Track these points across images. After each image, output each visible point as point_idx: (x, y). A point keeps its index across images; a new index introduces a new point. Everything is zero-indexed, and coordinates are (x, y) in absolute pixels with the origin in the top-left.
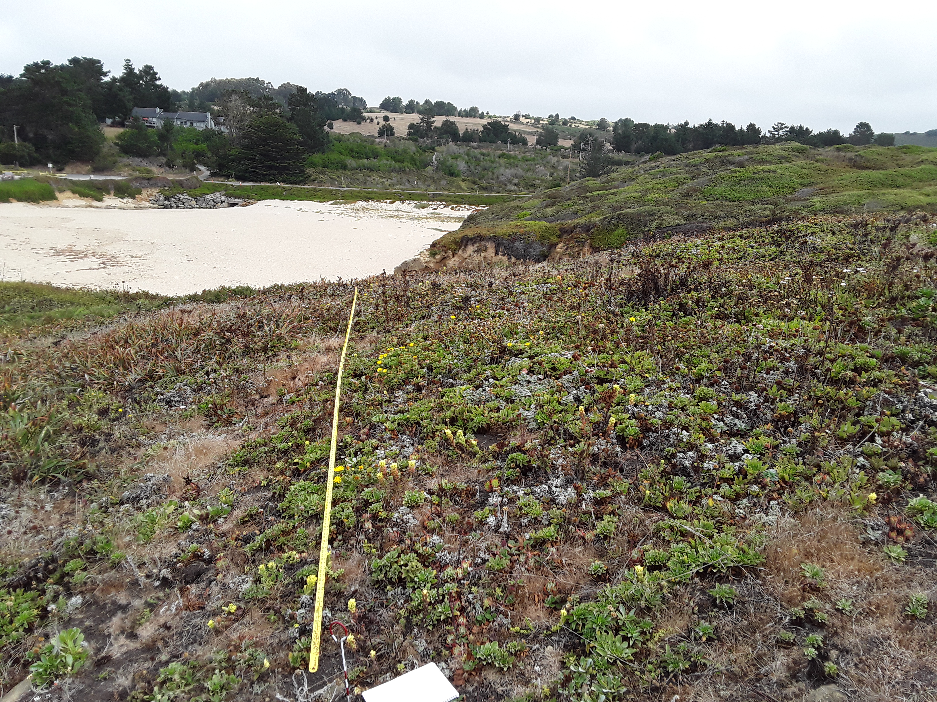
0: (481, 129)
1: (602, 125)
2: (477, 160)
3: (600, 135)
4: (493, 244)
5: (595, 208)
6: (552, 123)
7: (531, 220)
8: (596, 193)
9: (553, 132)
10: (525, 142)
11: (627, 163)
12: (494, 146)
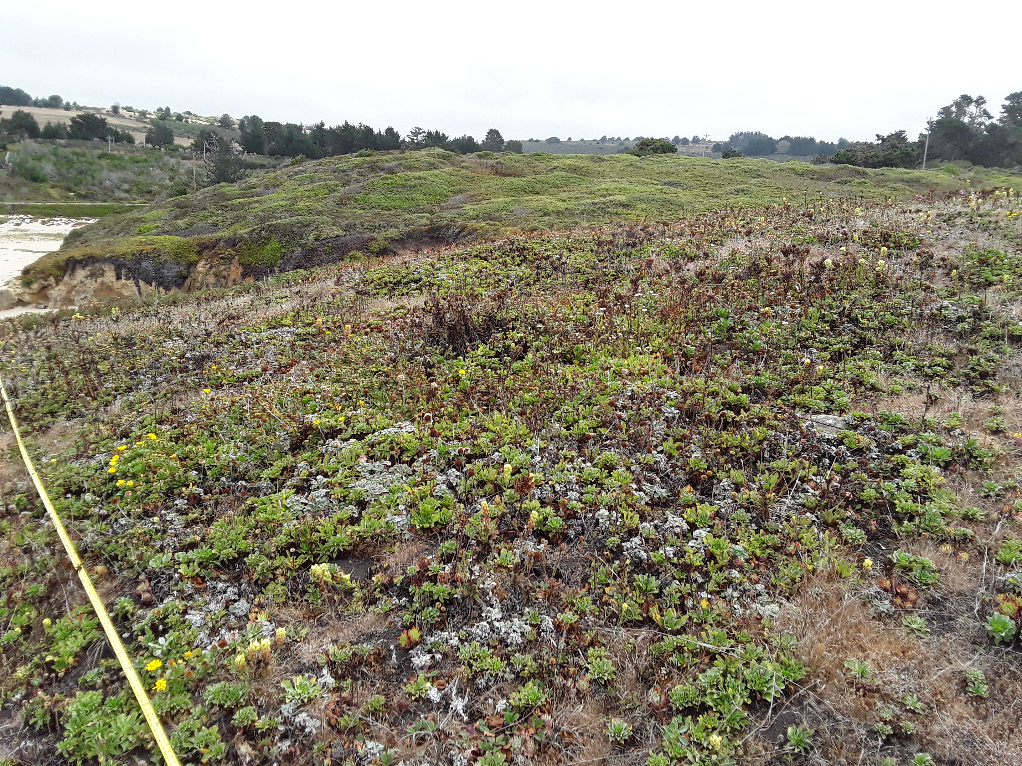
0: (69, 123)
1: (225, 122)
2: (69, 161)
3: (225, 134)
4: (113, 267)
5: (237, 220)
6: (163, 118)
7: (158, 234)
8: (236, 201)
9: (166, 128)
10: (130, 140)
11: (262, 166)
12: (89, 143)
